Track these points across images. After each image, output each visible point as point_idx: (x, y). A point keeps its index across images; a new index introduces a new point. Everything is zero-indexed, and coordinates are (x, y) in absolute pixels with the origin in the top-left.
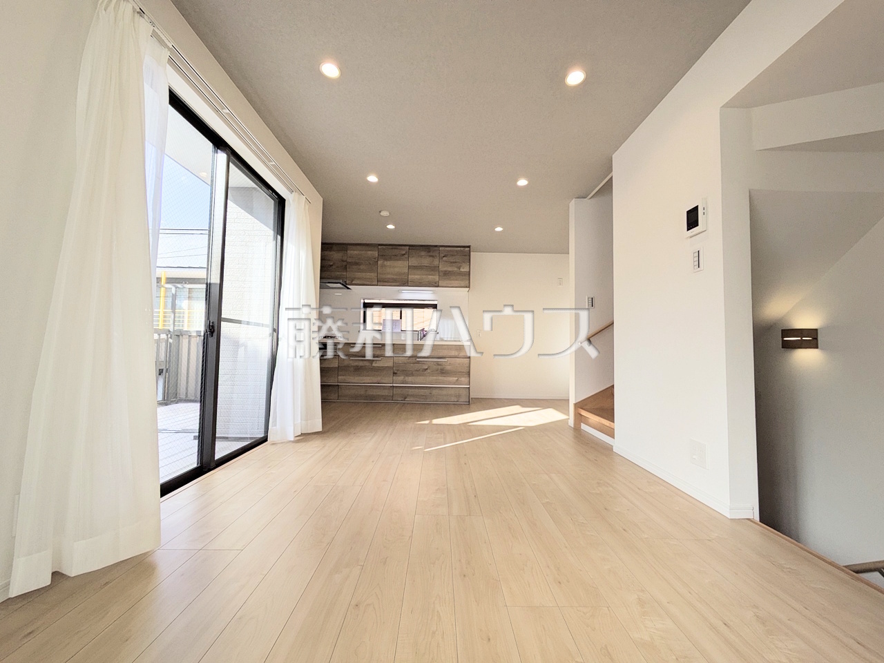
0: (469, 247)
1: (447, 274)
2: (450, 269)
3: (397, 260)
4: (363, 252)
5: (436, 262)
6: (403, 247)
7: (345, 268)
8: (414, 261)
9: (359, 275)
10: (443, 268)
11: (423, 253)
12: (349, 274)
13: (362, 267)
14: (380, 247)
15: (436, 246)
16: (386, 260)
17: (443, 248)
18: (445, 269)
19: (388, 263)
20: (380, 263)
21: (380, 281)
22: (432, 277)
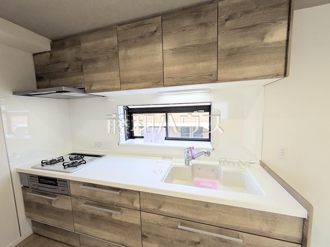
1: (233, 55)
3: (146, 44)
4: (99, 42)
6: (151, 20)
7: (81, 70)
9: (97, 76)
12: (87, 77)
13: (100, 64)
14: (119, 28)
16: (129, 47)
19: (132, 52)
20: (121, 53)
21: (124, 83)
22: (204, 64)
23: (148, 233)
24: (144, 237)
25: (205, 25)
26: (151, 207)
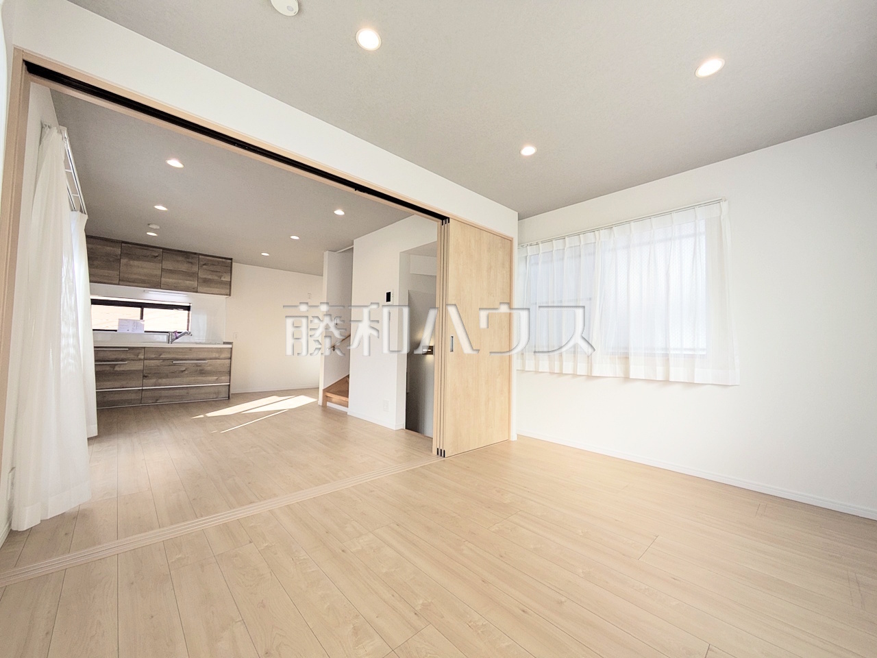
0: (231, 259)
1: (206, 282)
2: (210, 277)
3: (147, 261)
5: (195, 269)
6: (155, 249)
8: (168, 265)
10: (202, 275)
11: (180, 258)
14: (123, 244)
15: (195, 254)
16: (132, 259)
17: (203, 257)
18: (204, 277)
19: (136, 263)
20: (123, 261)
21: (123, 281)
22: (190, 282)
23: (148, 373)
24: (145, 377)
25: (191, 263)
26: (153, 356)
